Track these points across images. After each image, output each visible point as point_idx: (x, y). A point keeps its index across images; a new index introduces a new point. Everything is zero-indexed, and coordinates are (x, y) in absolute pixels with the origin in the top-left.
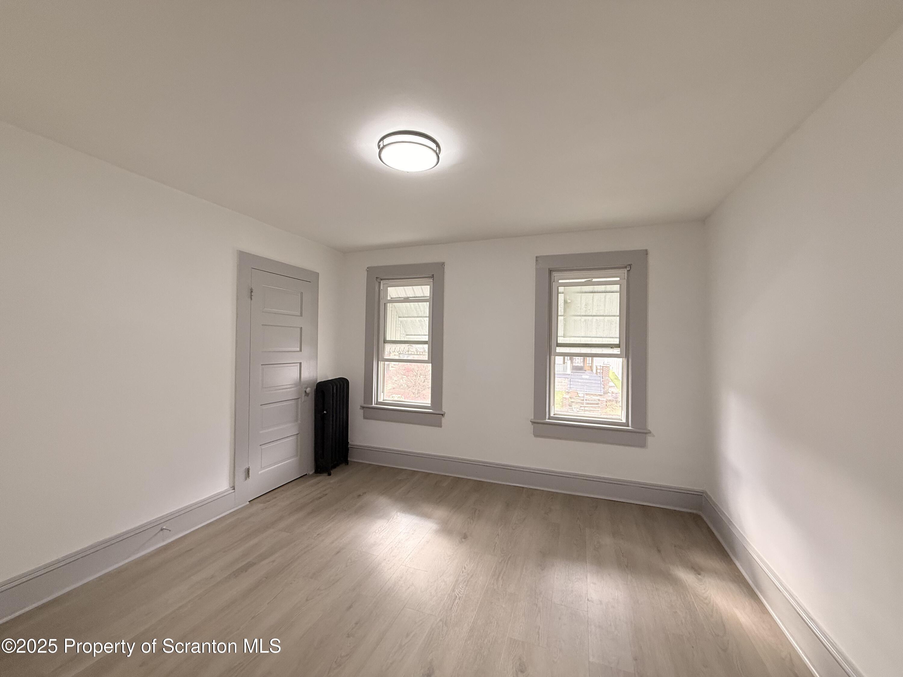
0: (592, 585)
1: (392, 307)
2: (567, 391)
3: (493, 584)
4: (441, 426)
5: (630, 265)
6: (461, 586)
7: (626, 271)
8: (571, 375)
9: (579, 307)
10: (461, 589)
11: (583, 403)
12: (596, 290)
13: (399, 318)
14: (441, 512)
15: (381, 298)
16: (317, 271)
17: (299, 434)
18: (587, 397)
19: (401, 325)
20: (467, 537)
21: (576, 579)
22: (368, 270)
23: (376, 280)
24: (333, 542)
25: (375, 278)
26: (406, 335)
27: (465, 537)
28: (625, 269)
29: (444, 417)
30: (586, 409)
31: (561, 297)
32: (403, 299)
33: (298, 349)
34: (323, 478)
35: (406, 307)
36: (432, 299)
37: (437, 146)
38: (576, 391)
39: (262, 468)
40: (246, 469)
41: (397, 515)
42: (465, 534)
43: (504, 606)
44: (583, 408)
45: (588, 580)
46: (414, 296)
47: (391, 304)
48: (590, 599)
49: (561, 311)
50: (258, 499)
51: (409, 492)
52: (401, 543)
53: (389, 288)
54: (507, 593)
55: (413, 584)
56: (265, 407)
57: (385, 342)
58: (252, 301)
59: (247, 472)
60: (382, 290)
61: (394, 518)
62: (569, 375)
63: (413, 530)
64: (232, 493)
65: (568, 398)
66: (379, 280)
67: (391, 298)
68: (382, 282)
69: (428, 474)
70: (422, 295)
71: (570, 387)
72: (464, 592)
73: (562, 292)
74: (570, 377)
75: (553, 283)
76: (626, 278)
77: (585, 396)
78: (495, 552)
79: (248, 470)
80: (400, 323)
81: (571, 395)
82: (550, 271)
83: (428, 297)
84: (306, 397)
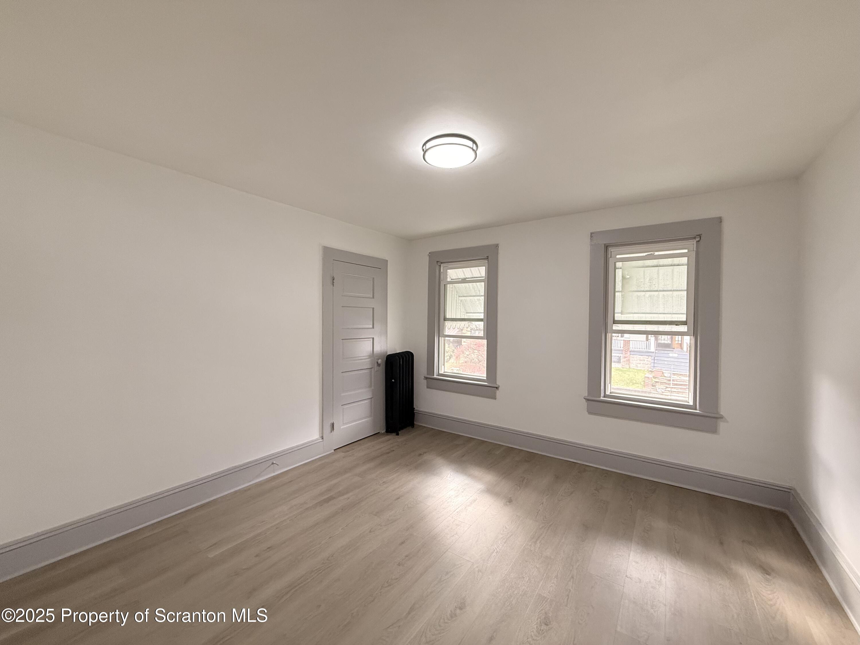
0: (634, 563)
1: (452, 288)
2: (650, 370)
3: (531, 546)
4: (495, 399)
5: (700, 236)
6: (499, 542)
7: (695, 241)
8: (655, 353)
9: (642, 282)
10: (499, 545)
11: (670, 383)
12: (661, 263)
13: (459, 298)
14: (489, 477)
15: (441, 280)
16: (387, 259)
17: (373, 398)
18: (676, 377)
19: (461, 304)
20: (512, 501)
21: (617, 554)
22: (430, 255)
23: (437, 263)
24: (393, 491)
25: (436, 262)
26: (467, 313)
27: (510, 501)
28: (694, 240)
29: (498, 390)
30: (673, 390)
31: (619, 273)
32: (460, 280)
33: (371, 326)
34: (392, 437)
35: (465, 287)
36: (487, 279)
37: (473, 143)
38: (661, 370)
39: (344, 424)
40: (331, 423)
41: (450, 474)
42: (510, 498)
43: (538, 566)
44: (669, 389)
45: (631, 559)
46: (472, 276)
47: (451, 285)
48: (629, 575)
49: (618, 287)
50: (341, 449)
51: (463, 456)
52: (451, 498)
53: (448, 270)
54: (543, 555)
55: (457, 533)
56: (344, 374)
57: (445, 319)
58: (334, 287)
59: (332, 425)
60: (442, 272)
61: (447, 477)
62: (653, 352)
63: (463, 489)
64: (321, 441)
65: (651, 378)
66: (439, 263)
67: (452, 280)
68: (442, 265)
69: (483, 442)
70: (479, 276)
71: (654, 366)
72: (502, 547)
73: (619, 268)
74: (654, 355)
75: (610, 259)
76: (695, 249)
77: (672, 376)
78: (537, 517)
79: (333, 425)
80: (460, 302)
81: (654, 374)
82: (607, 247)
83: (484, 277)
84: (378, 367)
